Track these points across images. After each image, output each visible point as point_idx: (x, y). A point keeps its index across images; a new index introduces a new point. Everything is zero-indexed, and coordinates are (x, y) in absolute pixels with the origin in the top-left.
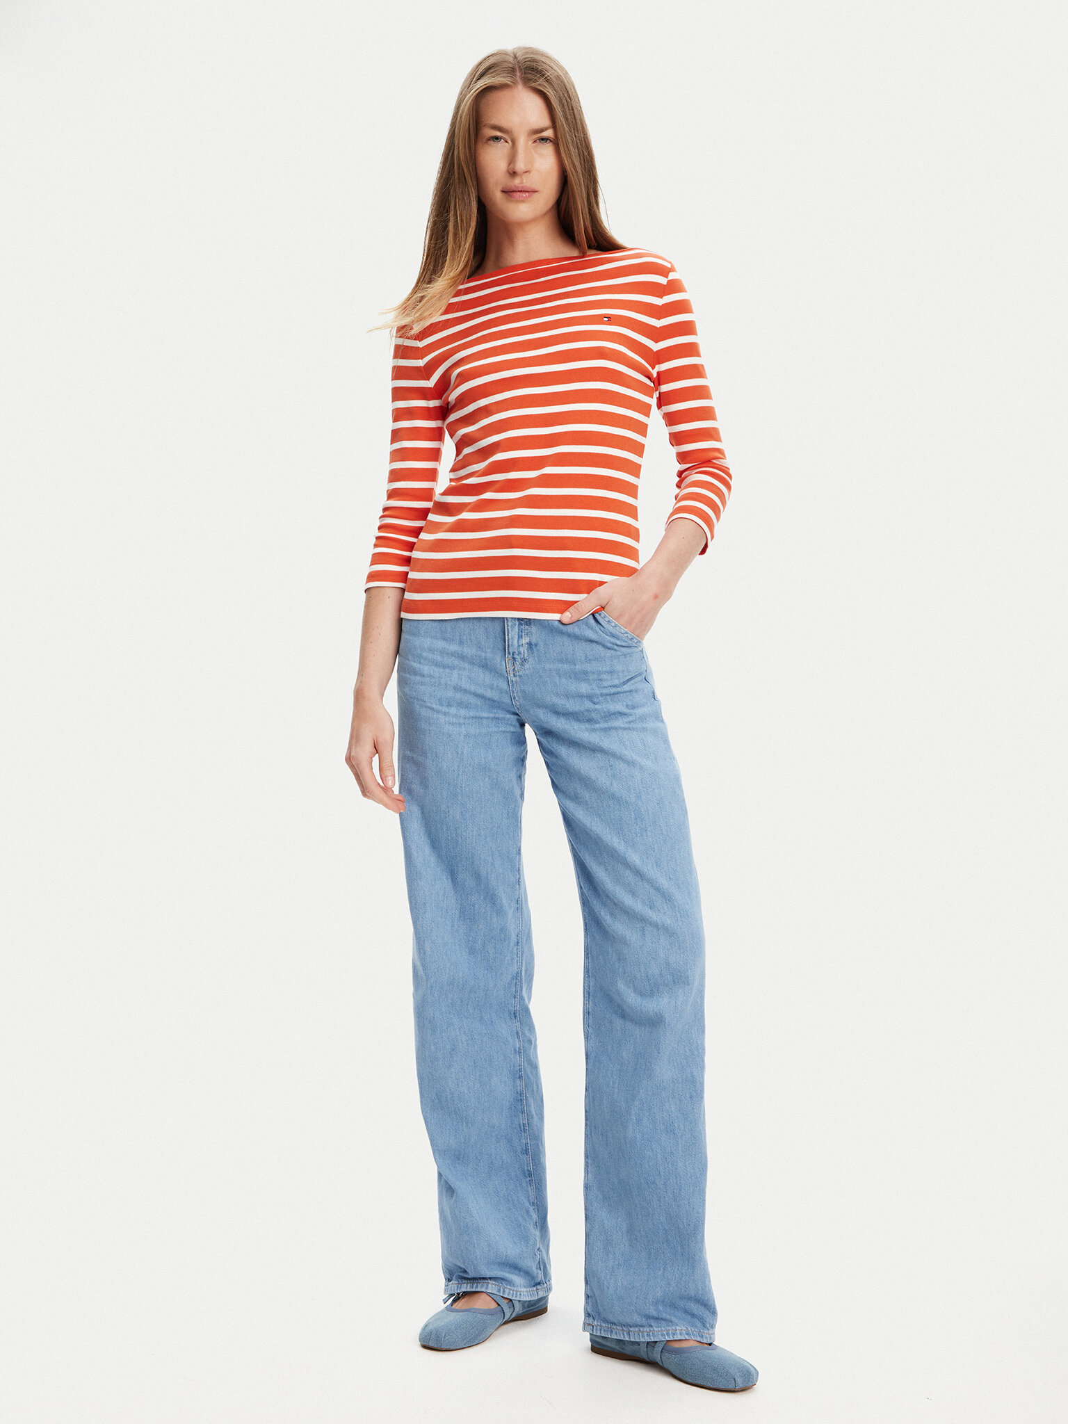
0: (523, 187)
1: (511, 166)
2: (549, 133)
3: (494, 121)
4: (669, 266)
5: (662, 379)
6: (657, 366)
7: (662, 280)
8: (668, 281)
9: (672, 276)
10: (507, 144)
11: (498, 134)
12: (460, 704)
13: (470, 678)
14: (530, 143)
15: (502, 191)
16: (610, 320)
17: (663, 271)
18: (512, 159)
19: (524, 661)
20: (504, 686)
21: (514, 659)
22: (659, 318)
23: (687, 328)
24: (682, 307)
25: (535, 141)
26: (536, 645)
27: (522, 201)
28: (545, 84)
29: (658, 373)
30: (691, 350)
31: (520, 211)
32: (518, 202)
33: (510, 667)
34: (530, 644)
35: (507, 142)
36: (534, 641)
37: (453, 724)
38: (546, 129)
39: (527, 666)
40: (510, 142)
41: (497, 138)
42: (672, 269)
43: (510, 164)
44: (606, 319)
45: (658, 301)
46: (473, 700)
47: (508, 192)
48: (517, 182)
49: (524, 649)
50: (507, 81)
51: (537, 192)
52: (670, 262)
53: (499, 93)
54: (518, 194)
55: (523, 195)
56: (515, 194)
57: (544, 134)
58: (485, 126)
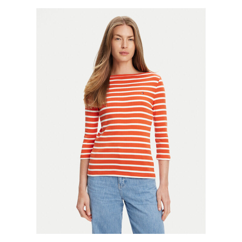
0: (125, 52)
1: (123, 46)
2: (133, 38)
3: (118, 33)
4: (159, 78)
7: (157, 82)
9: (160, 81)
11: (119, 37)
12: (106, 198)
13: (109, 190)
16: (143, 93)
17: (157, 79)
18: (123, 44)
19: (123, 185)
20: (118, 191)
21: (121, 185)
22: (156, 92)
23: (163, 95)
24: (162, 89)
25: (128, 40)
26: (126, 181)
27: (125, 56)
30: (163, 101)
31: (124, 58)
32: (124, 56)
33: (119, 187)
34: (125, 181)
36: (126, 180)
37: (104, 203)
38: (132, 36)
39: (124, 187)
40: (122, 40)
41: (118, 39)
45: (156, 88)
46: (110, 196)
47: (121, 53)
48: (124, 50)
49: (123, 182)
50: (121, 23)
51: (128, 53)
52: (160, 77)
53: (119, 26)
54: (124, 54)
55: (125, 54)
56: (123, 54)
57: (131, 38)
58: (115, 35)
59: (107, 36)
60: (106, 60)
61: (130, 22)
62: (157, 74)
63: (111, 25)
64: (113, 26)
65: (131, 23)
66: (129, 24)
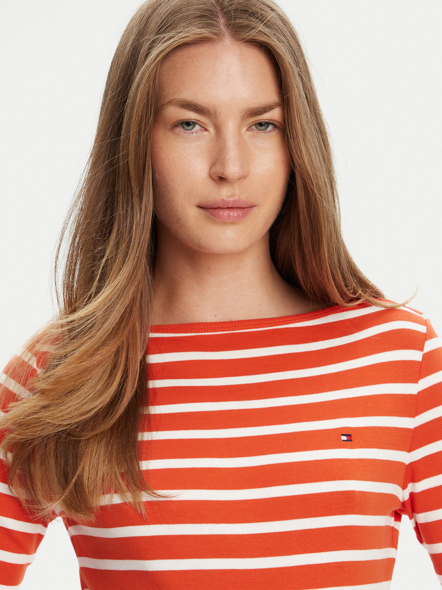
0: (235, 201)
1: (218, 167)
2: (275, 114)
3: (186, 96)
4: (422, 329)
5: (418, 505)
6: (410, 485)
7: (415, 355)
8: (424, 355)
9: (430, 346)
10: (206, 133)
11: (191, 115)
14: (244, 129)
15: (200, 207)
18: (217, 156)
22: (413, 414)
25: (250, 128)
27: (233, 223)
28: (266, 30)
29: (412, 495)
31: (226, 236)
32: (225, 223)
35: (206, 130)
38: (270, 108)
40: (212, 130)
41: (188, 124)
42: (429, 335)
43: (213, 165)
44: (344, 438)
45: (411, 389)
47: (209, 208)
48: (225, 193)
50: (205, 32)
51: (252, 206)
52: (425, 323)
53: (193, 51)
54: (226, 213)
55: (234, 213)
56: (221, 212)
57: (266, 116)
58: (170, 103)
59: (121, 118)
60: (127, 269)
61: (254, 22)
62: (412, 307)
63: (146, 46)
64: (154, 53)
65: (261, 27)
66: (252, 34)
